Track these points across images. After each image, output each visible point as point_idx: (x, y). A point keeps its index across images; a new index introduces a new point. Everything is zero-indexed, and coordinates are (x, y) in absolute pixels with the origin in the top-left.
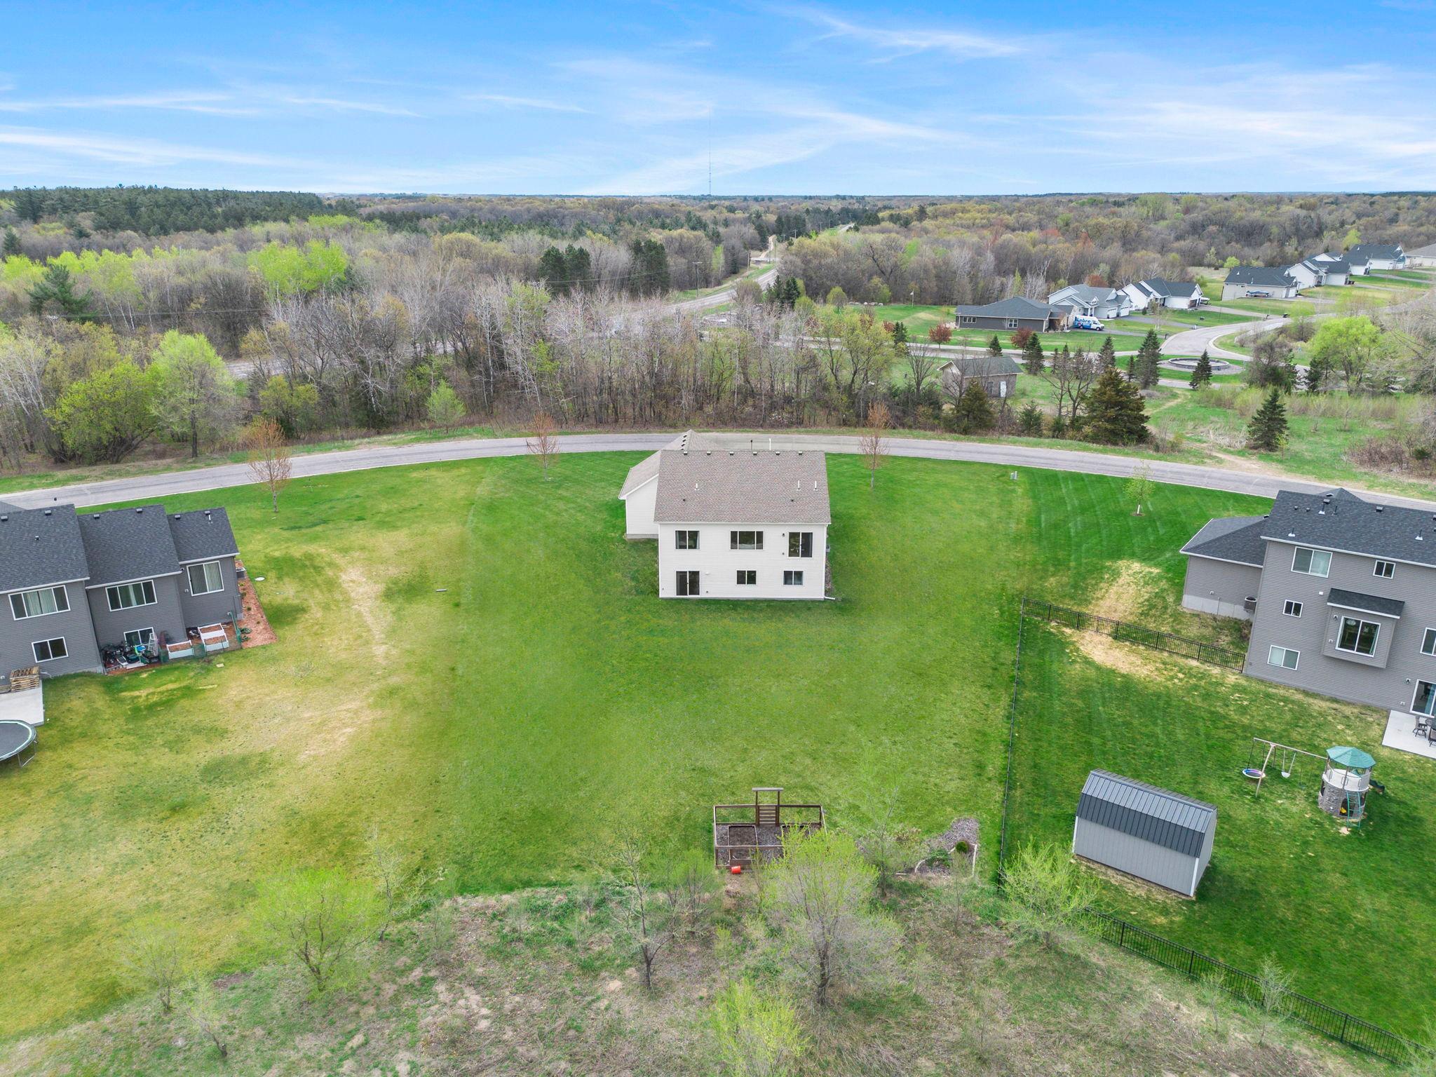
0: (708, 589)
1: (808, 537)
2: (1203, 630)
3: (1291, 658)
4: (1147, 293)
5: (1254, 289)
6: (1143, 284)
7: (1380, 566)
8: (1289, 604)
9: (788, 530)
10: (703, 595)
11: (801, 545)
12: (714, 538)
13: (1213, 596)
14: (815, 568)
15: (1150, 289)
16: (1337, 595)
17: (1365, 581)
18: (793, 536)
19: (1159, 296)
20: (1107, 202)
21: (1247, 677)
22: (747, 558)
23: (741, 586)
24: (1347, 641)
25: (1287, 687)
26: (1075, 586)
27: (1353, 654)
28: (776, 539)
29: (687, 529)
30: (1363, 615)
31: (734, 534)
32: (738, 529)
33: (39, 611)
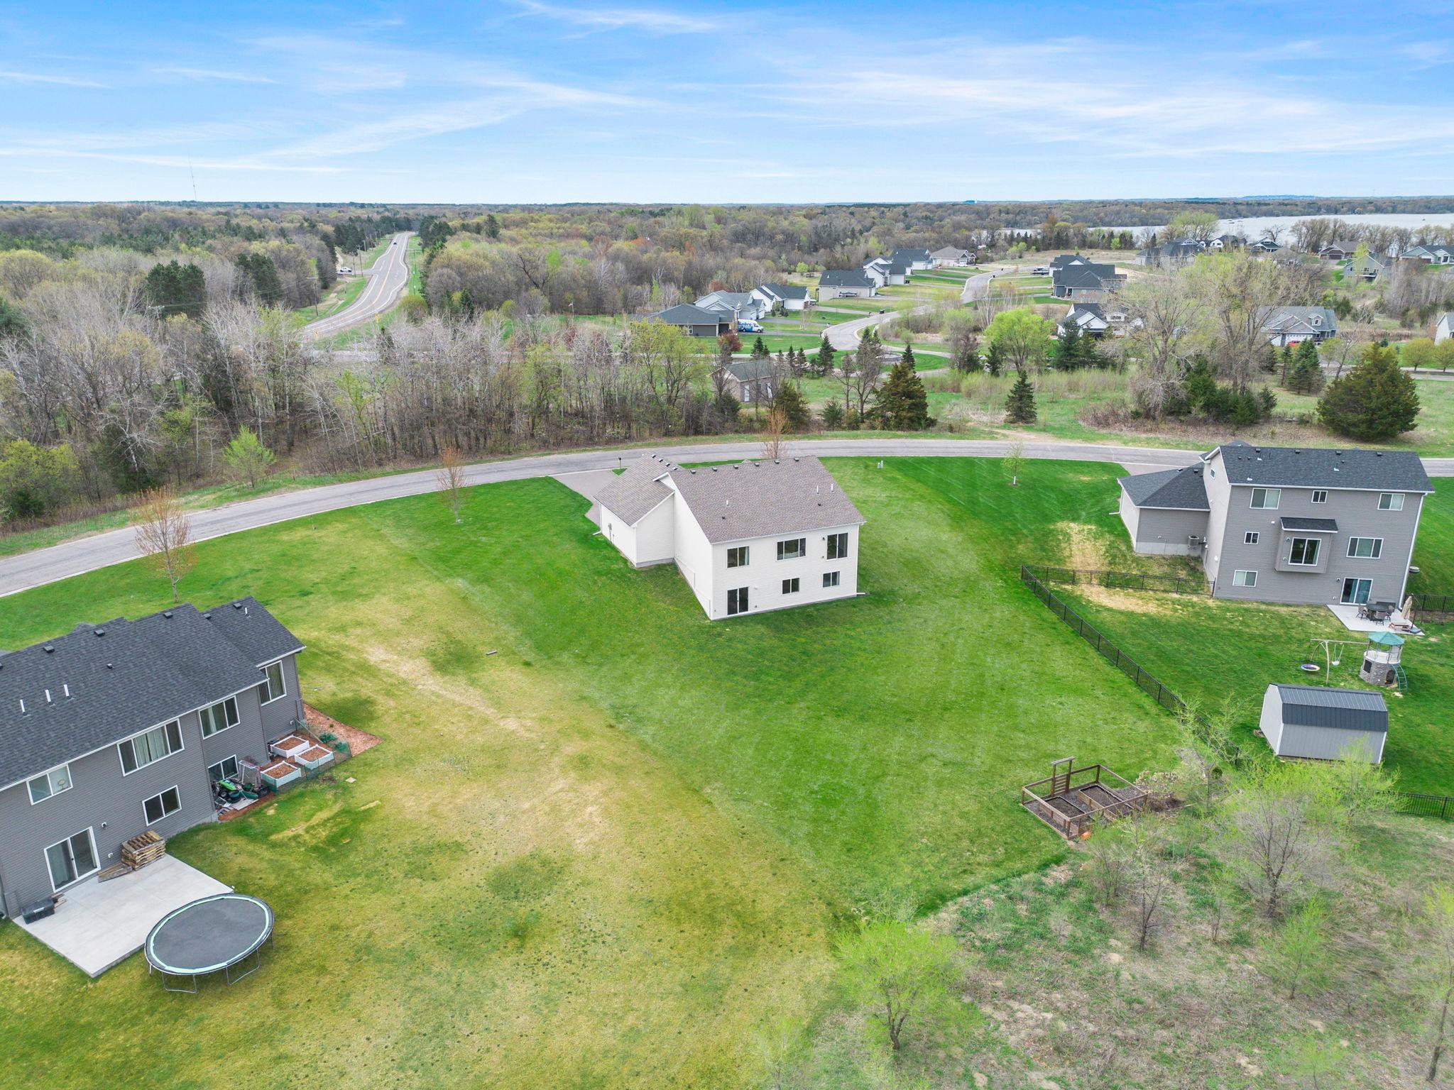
0: (757, 604)
1: (844, 537)
2: (1161, 569)
3: (1251, 578)
4: (771, 298)
5: (845, 290)
6: (765, 288)
7: (1317, 494)
8: (1249, 535)
9: (826, 534)
10: (751, 610)
11: (836, 547)
12: (762, 551)
13: (1161, 540)
14: (847, 567)
15: (772, 294)
16: (1289, 522)
17: (1307, 508)
18: (831, 539)
19: (780, 300)
20: (643, 212)
21: (1221, 600)
22: (791, 567)
23: (786, 595)
24: (1296, 556)
25: (1249, 601)
26: (1043, 550)
27: (1302, 566)
28: (816, 544)
29: (737, 546)
30: (1307, 534)
31: (780, 544)
32: (784, 539)
33: (148, 759)
